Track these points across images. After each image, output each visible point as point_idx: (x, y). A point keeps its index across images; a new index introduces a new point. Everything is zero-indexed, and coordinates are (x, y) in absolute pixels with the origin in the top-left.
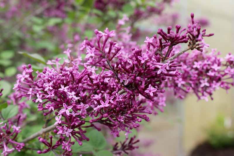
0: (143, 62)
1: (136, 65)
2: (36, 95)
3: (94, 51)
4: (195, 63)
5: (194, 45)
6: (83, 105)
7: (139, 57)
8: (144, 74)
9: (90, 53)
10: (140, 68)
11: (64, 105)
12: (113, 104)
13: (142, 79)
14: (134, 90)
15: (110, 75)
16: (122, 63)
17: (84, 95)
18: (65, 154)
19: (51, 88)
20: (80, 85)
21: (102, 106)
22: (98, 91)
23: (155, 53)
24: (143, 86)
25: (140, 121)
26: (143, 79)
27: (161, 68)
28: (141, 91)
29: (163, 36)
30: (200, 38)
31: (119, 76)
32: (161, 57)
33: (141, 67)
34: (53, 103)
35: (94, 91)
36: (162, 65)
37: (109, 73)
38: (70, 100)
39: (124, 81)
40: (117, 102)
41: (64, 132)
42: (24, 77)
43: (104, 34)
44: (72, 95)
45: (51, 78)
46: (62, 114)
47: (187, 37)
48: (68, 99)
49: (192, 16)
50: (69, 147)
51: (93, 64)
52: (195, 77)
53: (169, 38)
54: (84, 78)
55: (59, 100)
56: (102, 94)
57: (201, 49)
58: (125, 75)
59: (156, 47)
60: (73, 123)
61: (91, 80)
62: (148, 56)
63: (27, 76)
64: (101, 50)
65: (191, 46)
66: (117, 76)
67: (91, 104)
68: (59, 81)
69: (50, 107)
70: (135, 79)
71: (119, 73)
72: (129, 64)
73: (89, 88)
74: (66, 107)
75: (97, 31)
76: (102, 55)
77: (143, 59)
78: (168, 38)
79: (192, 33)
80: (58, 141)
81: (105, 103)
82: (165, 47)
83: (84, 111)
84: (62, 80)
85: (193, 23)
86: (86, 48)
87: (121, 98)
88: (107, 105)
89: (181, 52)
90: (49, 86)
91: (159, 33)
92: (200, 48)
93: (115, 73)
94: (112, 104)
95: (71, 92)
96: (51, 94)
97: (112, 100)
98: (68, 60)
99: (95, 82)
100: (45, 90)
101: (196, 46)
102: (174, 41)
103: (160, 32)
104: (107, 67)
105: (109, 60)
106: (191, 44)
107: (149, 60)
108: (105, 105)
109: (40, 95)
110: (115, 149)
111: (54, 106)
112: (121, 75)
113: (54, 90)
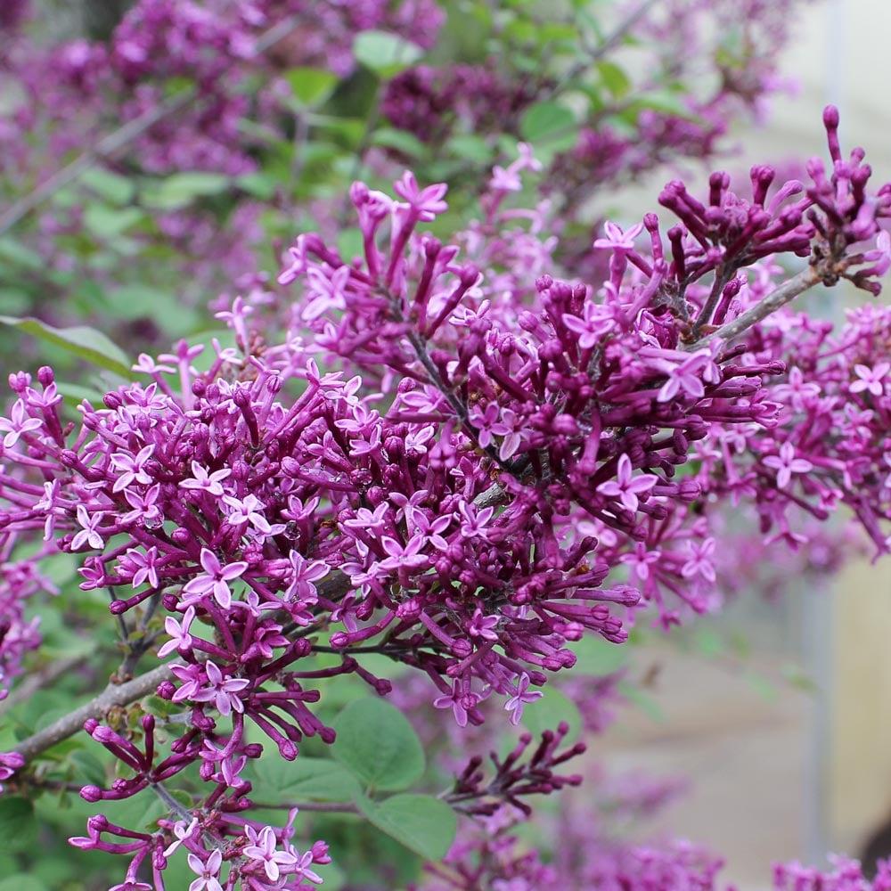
0: (586, 342)
1: (556, 358)
2: (73, 513)
3: (341, 284)
4: (861, 370)
5: (838, 261)
6: (302, 559)
7: (569, 320)
8: (597, 406)
9: (326, 294)
10: (576, 375)
11: (207, 557)
12: (444, 554)
13: (581, 426)
14: (547, 483)
15: (427, 409)
16: (489, 351)
17: (306, 513)
18: (218, 803)
19: (144, 478)
20: (288, 462)
21: (389, 564)
22: (375, 490)
23: (649, 304)
24: (589, 462)
25: (573, 634)
26: (590, 429)
27: (679, 373)
28: (581, 488)
29: (686, 218)
30: (863, 221)
31: (474, 414)
32: (680, 322)
33: (583, 368)
34: (153, 549)
35: (355, 495)
36: (680, 361)
37: (425, 401)
38: (235, 538)
39: (499, 439)
40: (466, 541)
41: (206, 694)
42: (17, 428)
43: (394, 205)
44: (244, 510)
45: (145, 427)
46: (195, 605)
47: (807, 224)
48: (225, 529)
49: (831, 124)
50: (236, 768)
51: (343, 349)
52: (858, 439)
53: (717, 228)
54: (308, 431)
55: (181, 535)
56: (394, 506)
57: (873, 279)
58: (504, 410)
59: (655, 275)
60: (252, 649)
61: (342, 439)
62: (611, 315)
63: (33, 425)
64: (382, 285)
65: (823, 266)
66: (463, 413)
67: (343, 560)
68: (185, 446)
69: (138, 567)
70: (547, 427)
71: (475, 402)
72: (524, 355)
73: (332, 480)
74: (213, 567)
75: (362, 191)
76: (387, 306)
77: (590, 330)
78: (712, 228)
79: (824, 200)
80: (184, 742)
81: (404, 546)
82: (700, 275)
83: (303, 593)
84: (200, 440)
85: (835, 153)
86: (304, 269)
87: (484, 527)
88: (415, 559)
89: (777, 298)
90: (136, 470)
91: (667, 203)
92: (869, 276)
93: (452, 397)
94: (441, 554)
95: (240, 496)
96: (145, 509)
97: (440, 534)
98: (235, 350)
99: (358, 449)
100: (116, 489)
101: (846, 266)
102: (743, 242)
103: (673, 195)
104: (410, 366)
105: (421, 334)
106: (822, 257)
107: (619, 337)
108: (406, 556)
109: (90, 516)
110: (466, 787)
111: (158, 567)
112: (484, 413)
113: (158, 485)
